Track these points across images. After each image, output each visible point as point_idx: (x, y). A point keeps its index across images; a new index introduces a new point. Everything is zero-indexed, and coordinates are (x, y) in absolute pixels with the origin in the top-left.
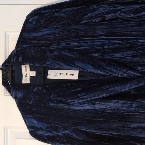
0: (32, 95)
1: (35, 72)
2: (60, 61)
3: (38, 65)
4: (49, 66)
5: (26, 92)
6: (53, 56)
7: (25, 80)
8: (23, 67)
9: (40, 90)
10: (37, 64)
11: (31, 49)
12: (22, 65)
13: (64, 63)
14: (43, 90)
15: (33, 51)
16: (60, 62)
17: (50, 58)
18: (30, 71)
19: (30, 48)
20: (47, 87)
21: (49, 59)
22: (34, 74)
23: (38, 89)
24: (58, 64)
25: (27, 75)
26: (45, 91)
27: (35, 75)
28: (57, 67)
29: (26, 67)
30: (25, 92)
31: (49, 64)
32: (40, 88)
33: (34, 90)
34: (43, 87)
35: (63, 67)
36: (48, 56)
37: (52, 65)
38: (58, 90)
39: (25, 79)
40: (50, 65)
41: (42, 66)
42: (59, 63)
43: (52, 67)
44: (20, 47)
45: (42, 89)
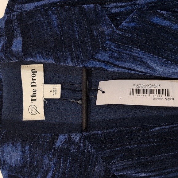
0: (51, 160)
1: (58, 87)
2: (142, 49)
3: (70, 64)
4: (104, 66)
5: (30, 150)
6: (119, 32)
7: (30, 110)
8: (26, 73)
9: (77, 145)
10: (69, 60)
11: (50, 12)
12: (22, 66)
13: (155, 54)
14: (84, 143)
15: (54, 18)
16: (142, 52)
17: (111, 40)
18: (45, 83)
19: (48, 9)
20: (97, 134)
21: (108, 42)
22: (55, 91)
23: (69, 140)
24: (135, 59)
25: (37, 95)
26: (90, 148)
27: (58, 96)
28: (131, 70)
29: (34, 72)
30: (27, 148)
31: (104, 59)
32: (76, 137)
33: (58, 144)
34: (85, 134)
35: (152, 69)
36: (103, 33)
37: (117, 63)
38: (134, 144)
39: (31, 107)
40: (108, 63)
41: (84, 67)
42: (141, 54)
43: (116, 69)
44: (18, 8)
45: (80, 139)
